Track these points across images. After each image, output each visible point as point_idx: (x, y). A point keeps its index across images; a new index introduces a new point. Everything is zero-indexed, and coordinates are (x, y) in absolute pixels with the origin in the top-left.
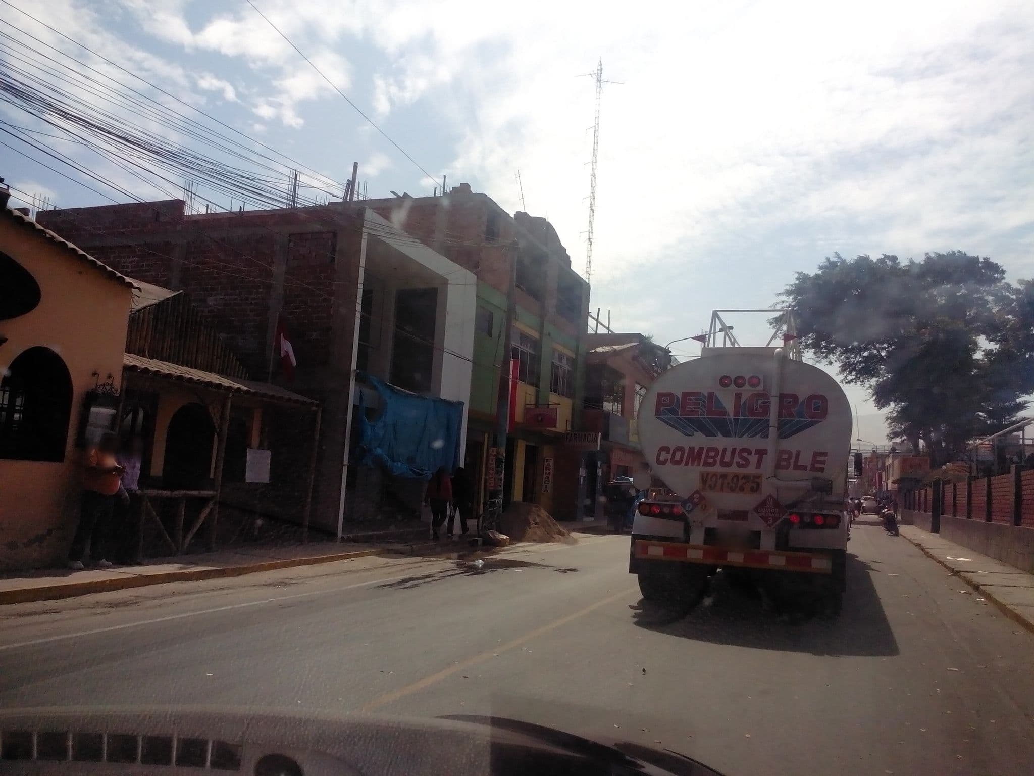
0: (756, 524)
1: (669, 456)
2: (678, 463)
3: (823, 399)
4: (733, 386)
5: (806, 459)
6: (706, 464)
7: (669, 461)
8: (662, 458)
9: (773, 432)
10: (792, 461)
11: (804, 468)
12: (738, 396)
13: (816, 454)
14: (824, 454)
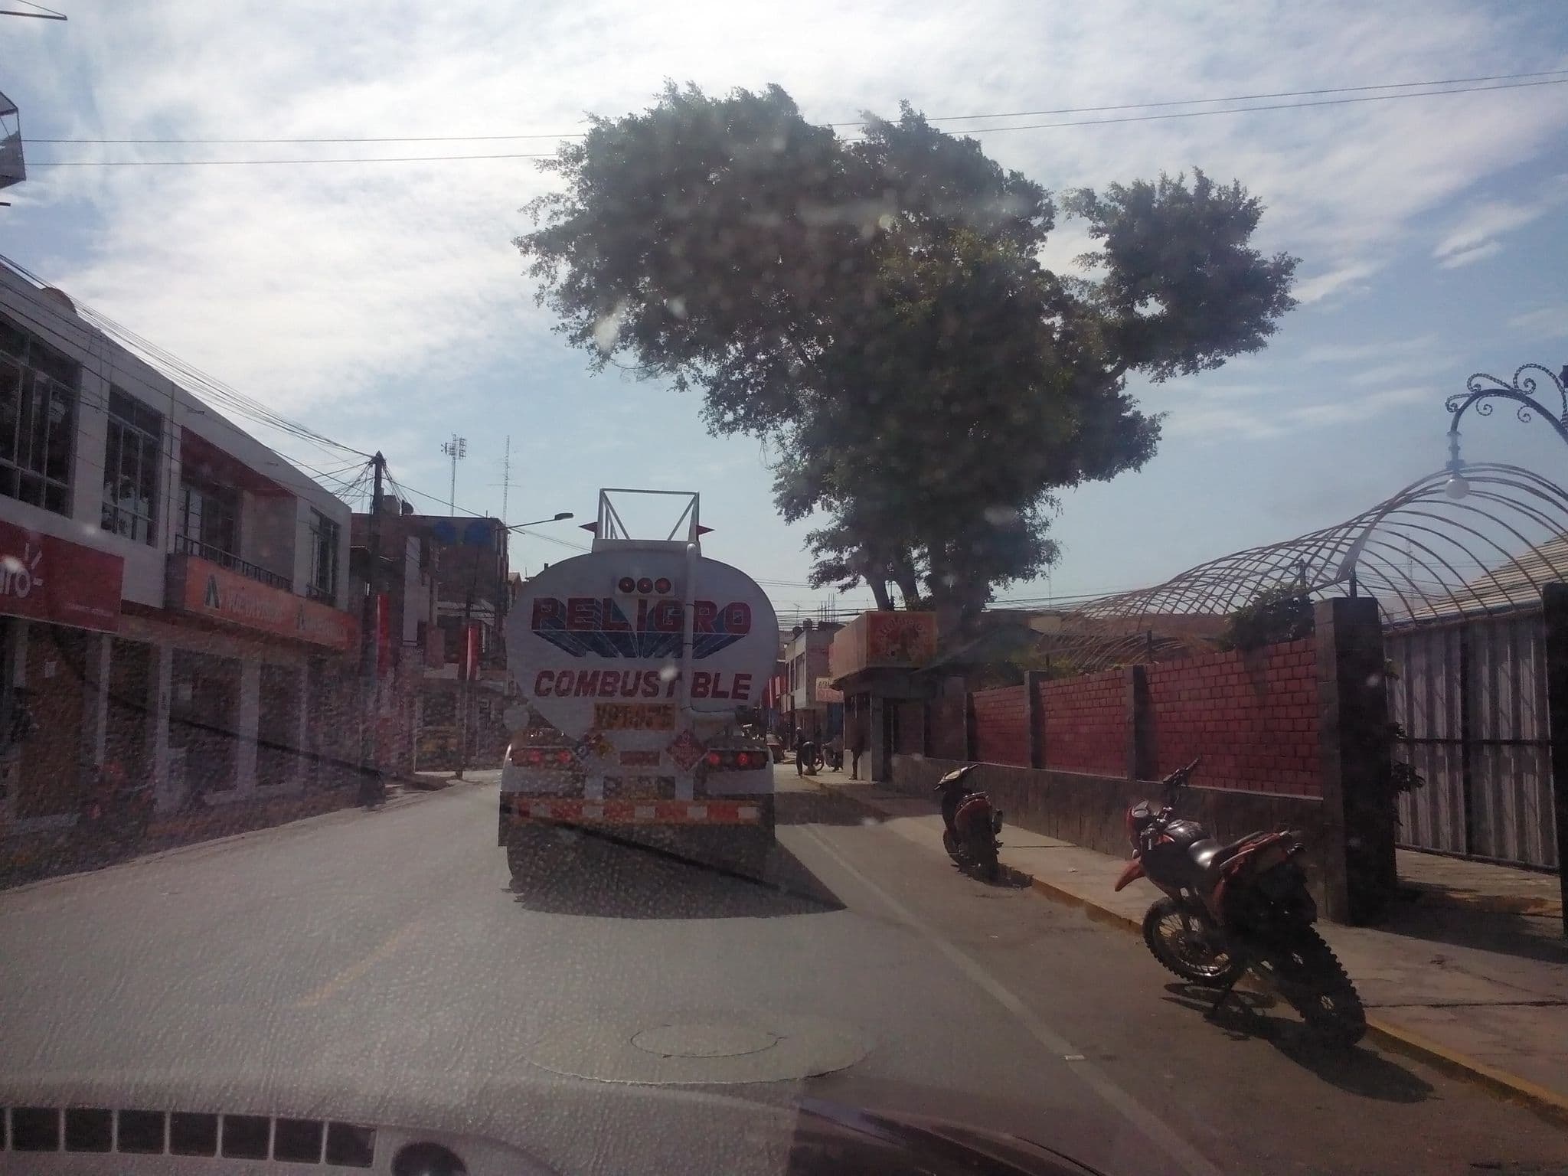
0: (668, 768)
1: (553, 684)
2: (564, 693)
3: (745, 607)
4: (636, 591)
5: (726, 685)
6: (603, 693)
7: (553, 692)
8: (543, 687)
9: (689, 650)
10: (711, 687)
11: (724, 695)
12: (643, 604)
13: (739, 677)
14: (749, 677)
